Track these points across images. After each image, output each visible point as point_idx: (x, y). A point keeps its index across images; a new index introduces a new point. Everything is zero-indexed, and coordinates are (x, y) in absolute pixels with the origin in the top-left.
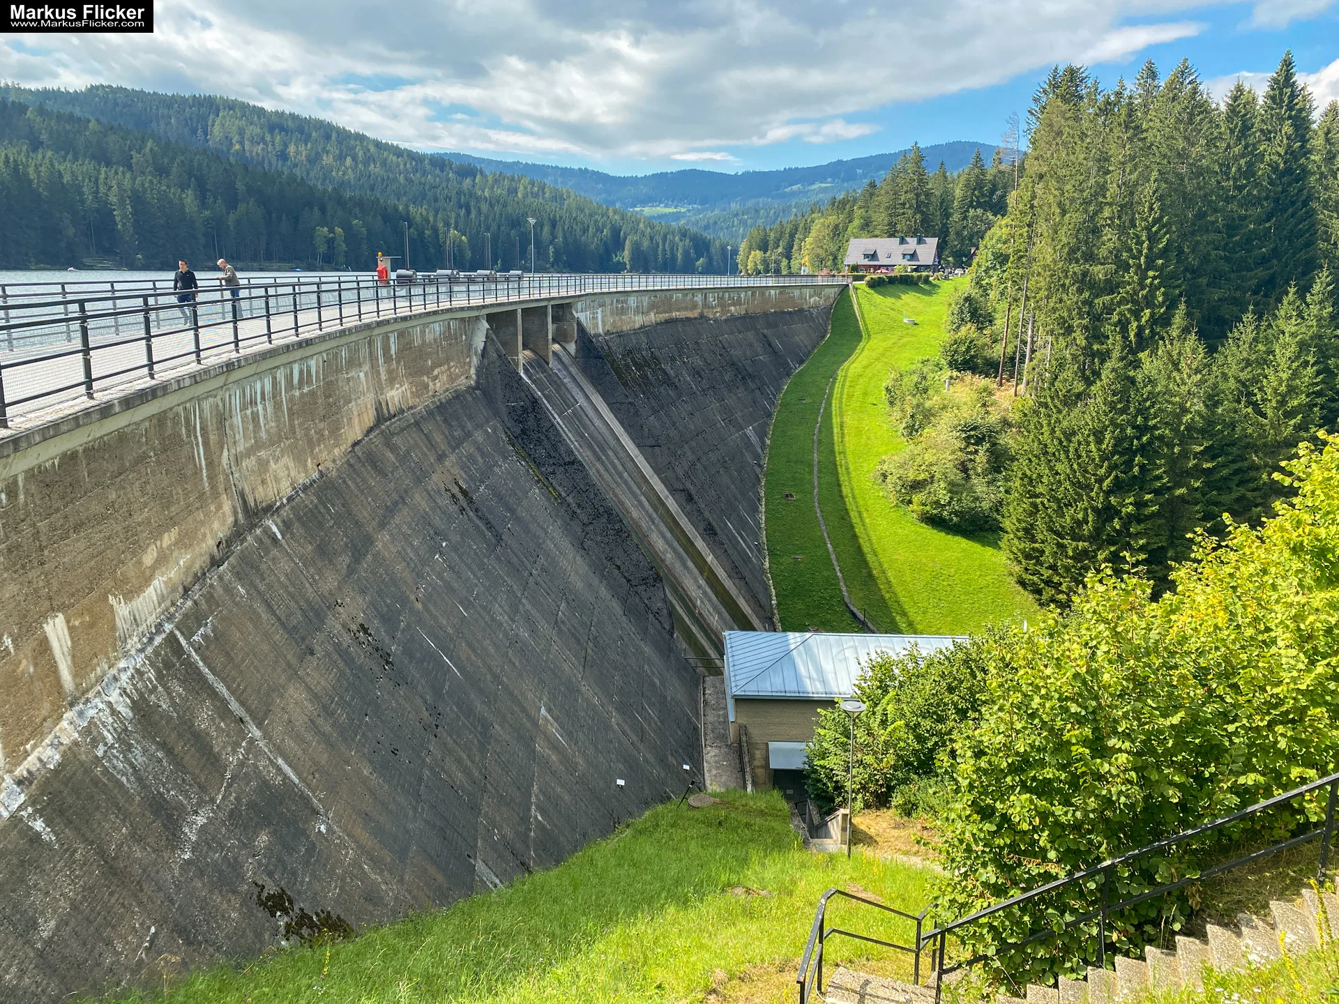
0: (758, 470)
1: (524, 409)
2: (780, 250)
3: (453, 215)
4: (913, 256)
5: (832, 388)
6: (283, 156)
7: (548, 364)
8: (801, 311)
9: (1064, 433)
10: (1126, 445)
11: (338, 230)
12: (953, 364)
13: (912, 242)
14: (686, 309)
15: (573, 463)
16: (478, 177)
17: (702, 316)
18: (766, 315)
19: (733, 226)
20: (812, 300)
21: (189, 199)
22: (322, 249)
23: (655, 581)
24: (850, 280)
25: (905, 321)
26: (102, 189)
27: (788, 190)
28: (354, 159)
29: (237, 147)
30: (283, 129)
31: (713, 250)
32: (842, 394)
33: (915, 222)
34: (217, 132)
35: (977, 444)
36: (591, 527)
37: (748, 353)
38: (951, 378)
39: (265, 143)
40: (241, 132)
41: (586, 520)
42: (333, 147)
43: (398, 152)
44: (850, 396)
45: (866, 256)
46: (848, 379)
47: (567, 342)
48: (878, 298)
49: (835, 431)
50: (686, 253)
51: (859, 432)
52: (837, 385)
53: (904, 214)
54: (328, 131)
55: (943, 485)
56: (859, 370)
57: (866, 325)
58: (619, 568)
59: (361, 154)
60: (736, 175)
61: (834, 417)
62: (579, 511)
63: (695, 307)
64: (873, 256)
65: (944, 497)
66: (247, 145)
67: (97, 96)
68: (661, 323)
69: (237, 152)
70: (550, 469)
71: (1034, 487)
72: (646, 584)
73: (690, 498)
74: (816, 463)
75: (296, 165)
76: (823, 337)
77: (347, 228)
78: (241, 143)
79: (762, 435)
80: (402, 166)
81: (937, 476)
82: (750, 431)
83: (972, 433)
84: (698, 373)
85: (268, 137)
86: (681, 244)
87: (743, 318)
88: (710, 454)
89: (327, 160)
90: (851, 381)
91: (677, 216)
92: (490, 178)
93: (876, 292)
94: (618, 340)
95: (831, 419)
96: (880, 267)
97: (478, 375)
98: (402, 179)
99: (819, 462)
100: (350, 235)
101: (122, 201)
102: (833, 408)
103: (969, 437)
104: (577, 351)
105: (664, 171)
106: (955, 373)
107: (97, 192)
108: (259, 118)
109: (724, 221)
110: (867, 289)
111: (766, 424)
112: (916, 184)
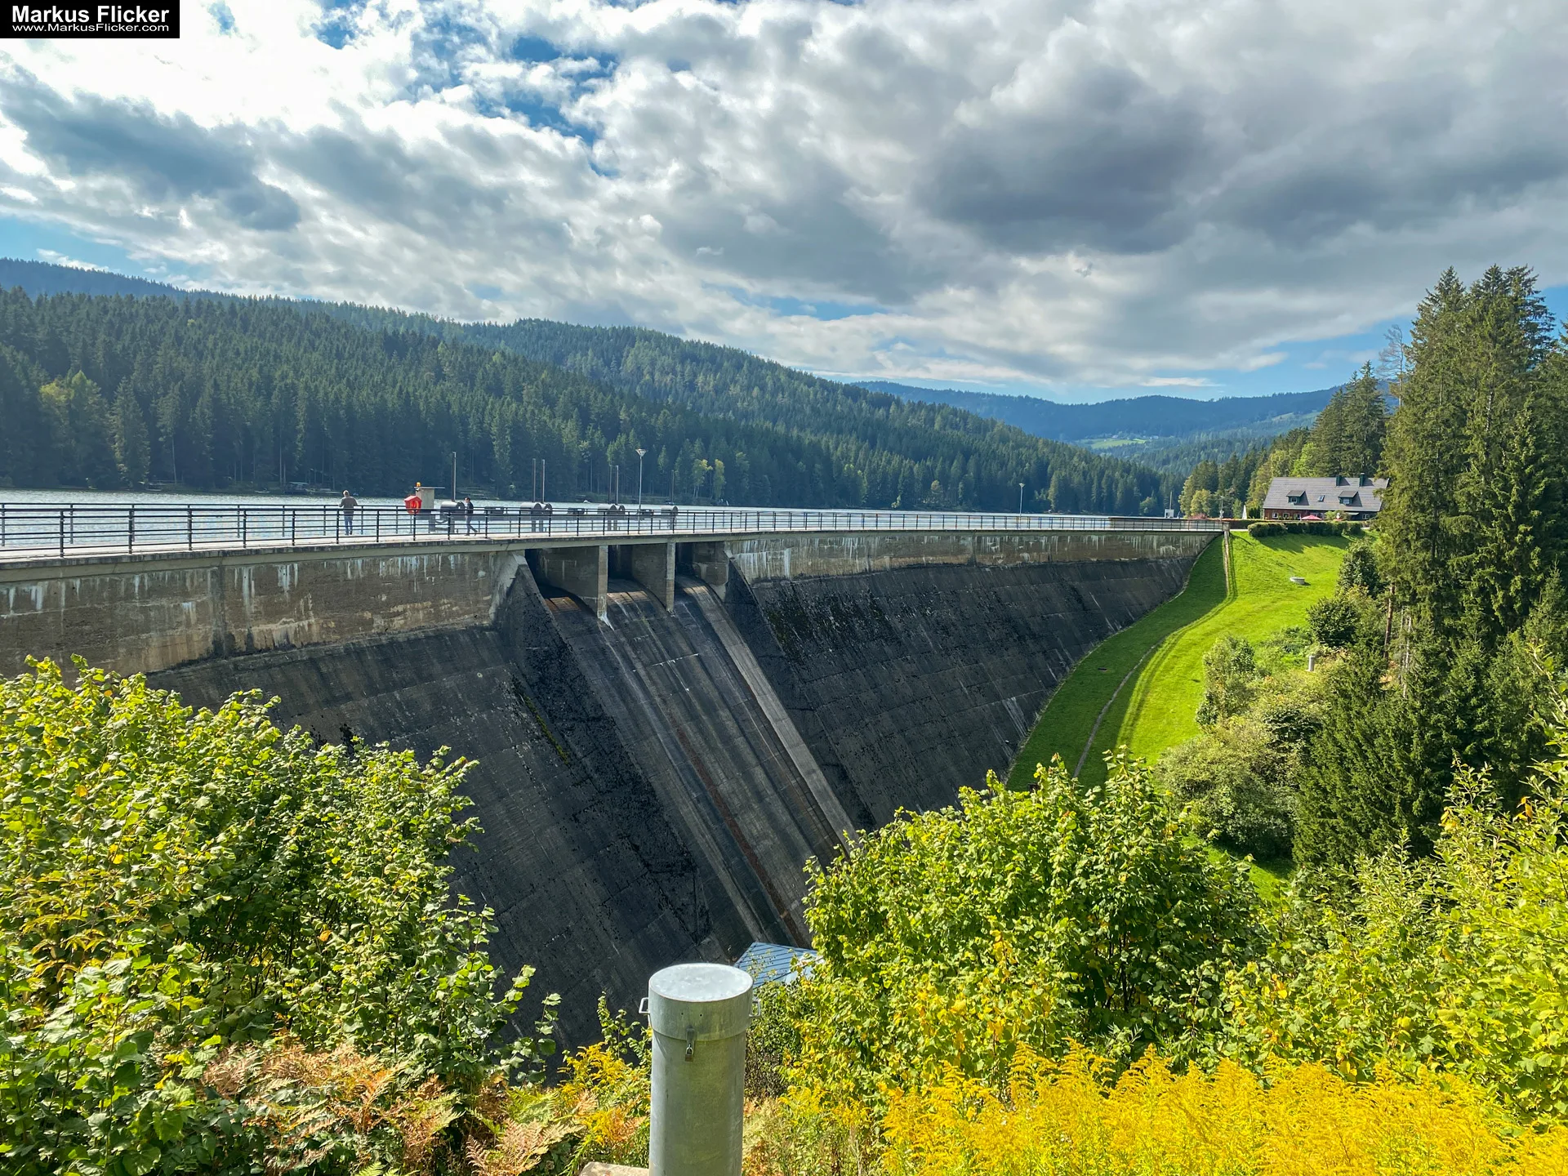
0: (1008, 751)
1: (548, 655)
2: (1232, 490)
3: (854, 448)
4: (1354, 500)
5: (1149, 658)
6: (691, 386)
7: (665, 607)
8: (1143, 561)
9: (1364, 733)
10: (1441, 755)
11: (719, 463)
12: (1324, 637)
13: (1353, 484)
14: (946, 553)
15: (599, 719)
16: (893, 407)
17: (971, 562)
18: (1082, 565)
19: (1199, 461)
20: (1162, 549)
21: (568, 430)
22: (699, 482)
23: (684, 868)
24: (1226, 527)
25: (1292, 580)
26: (487, 419)
27: (1276, 420)
28: (763, 388)
29: (647, 377)
30: (695, 359)
31: (1163, 488)
32: (1158, 665)
33: (1365, 457)
34: (629, 364)
35: (1290, 740)
36: (608, 797)
37: (1039, 608)
38: (1320, 654)
39: (675, 373)
40: (653, 363)
41: (603, 787)
42: (742, 378)
43: (810, 381)
44: (1168, 669)
45: (1291, 499)
46: (1177, 647)
47: (717, 584)
48: (1261, 550)
49: (1130, 710)
50: (1128, 492)
51: (1160, 713)
52: (1157, 654)
53: (1349, 448)
54: (739, 360)
55: (1225, 789)
56: (1196, 638)
57: (1234, 582)
58: (636, 848)
59: (770, 384)
60: (1211, 402)
61: (1135, 693)
62: (596, 776)
63: (961, 550)
64: (1302, 499)
65: (1227, 806)
66: (657, 376)
67: (523, 329)
68: (900, 569)
69: (646, 383)
70: (568, 725)
71: (1329, 802)
72: (671, 871)
73: (844, 776)
74: (1087, 748)
75: (702, 396)
76: (1171, 595)
77: (729, 461)
78: (652, 374)
79: (1029, 709)
80: (811, 396)
81: (1222, 777)
82: (1011, 703)
83: (1286, 725)
84: (945, 629)
85: (679, 368)
86: (1121, 481)
87: (1042, 567)
88: (928, 726)
89: (734, 390)
90: (1179, 651)
91: (1133, 449)
92: (906, 410)
93: (1261, 542)
94: (815, 586)
95: (1130, 694)
96: (1309, 512)
97: (497, 614)
98: (808, 411)
99: (1091, 748)
100: (731, 469)
101: (502, 431)
102: (1139, 682)
103: (1283, 731)
104: (727, 595)
105: (1121, 398)
106: (1325, 648)
107: (482, 422)
108: (673, 349)
109: (1188, 455)
110: (1250, 539)
111: (1043, 696)
112: (1365, 412)
